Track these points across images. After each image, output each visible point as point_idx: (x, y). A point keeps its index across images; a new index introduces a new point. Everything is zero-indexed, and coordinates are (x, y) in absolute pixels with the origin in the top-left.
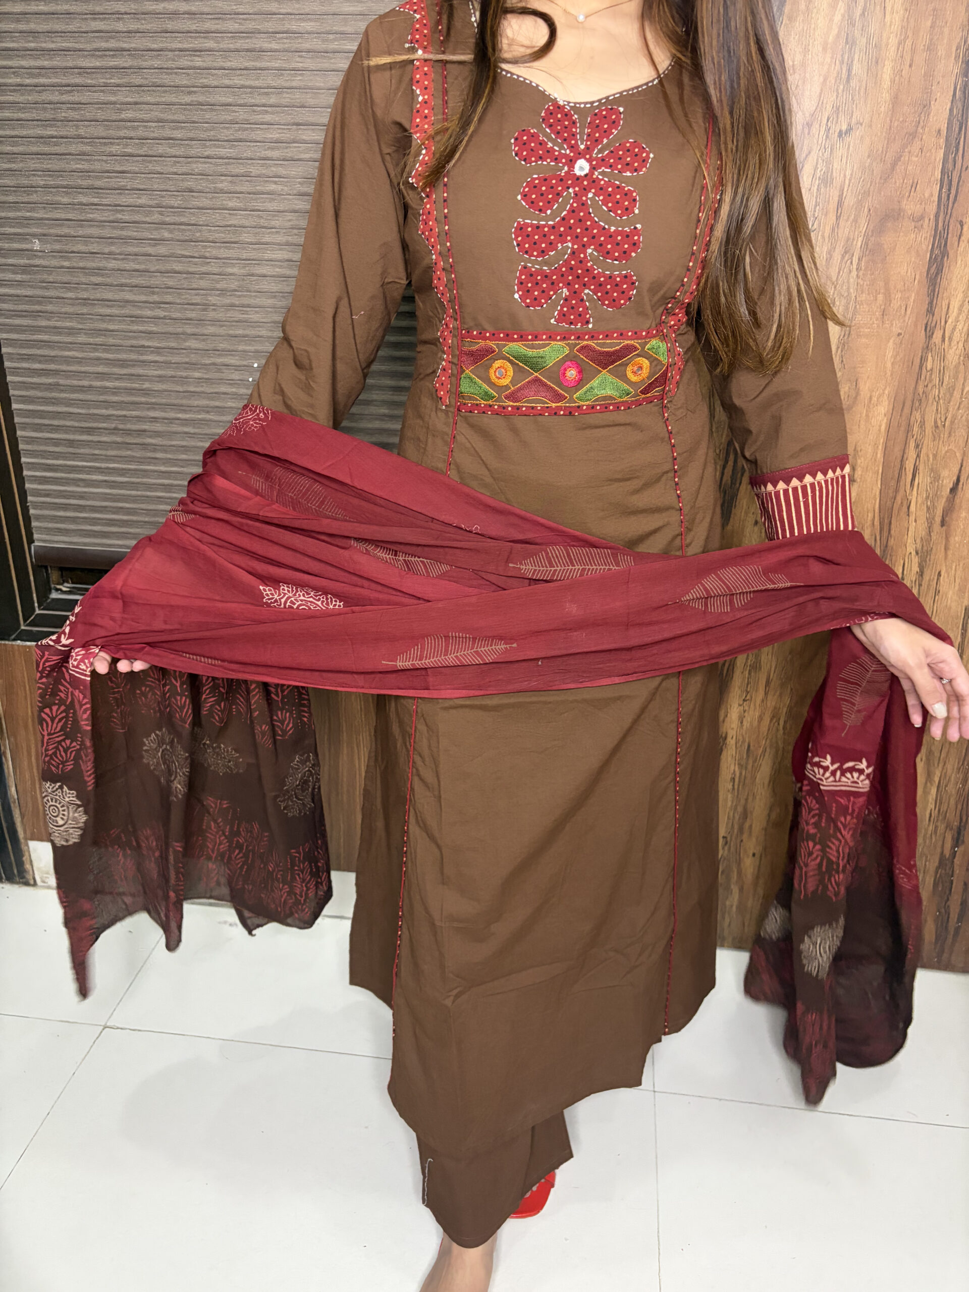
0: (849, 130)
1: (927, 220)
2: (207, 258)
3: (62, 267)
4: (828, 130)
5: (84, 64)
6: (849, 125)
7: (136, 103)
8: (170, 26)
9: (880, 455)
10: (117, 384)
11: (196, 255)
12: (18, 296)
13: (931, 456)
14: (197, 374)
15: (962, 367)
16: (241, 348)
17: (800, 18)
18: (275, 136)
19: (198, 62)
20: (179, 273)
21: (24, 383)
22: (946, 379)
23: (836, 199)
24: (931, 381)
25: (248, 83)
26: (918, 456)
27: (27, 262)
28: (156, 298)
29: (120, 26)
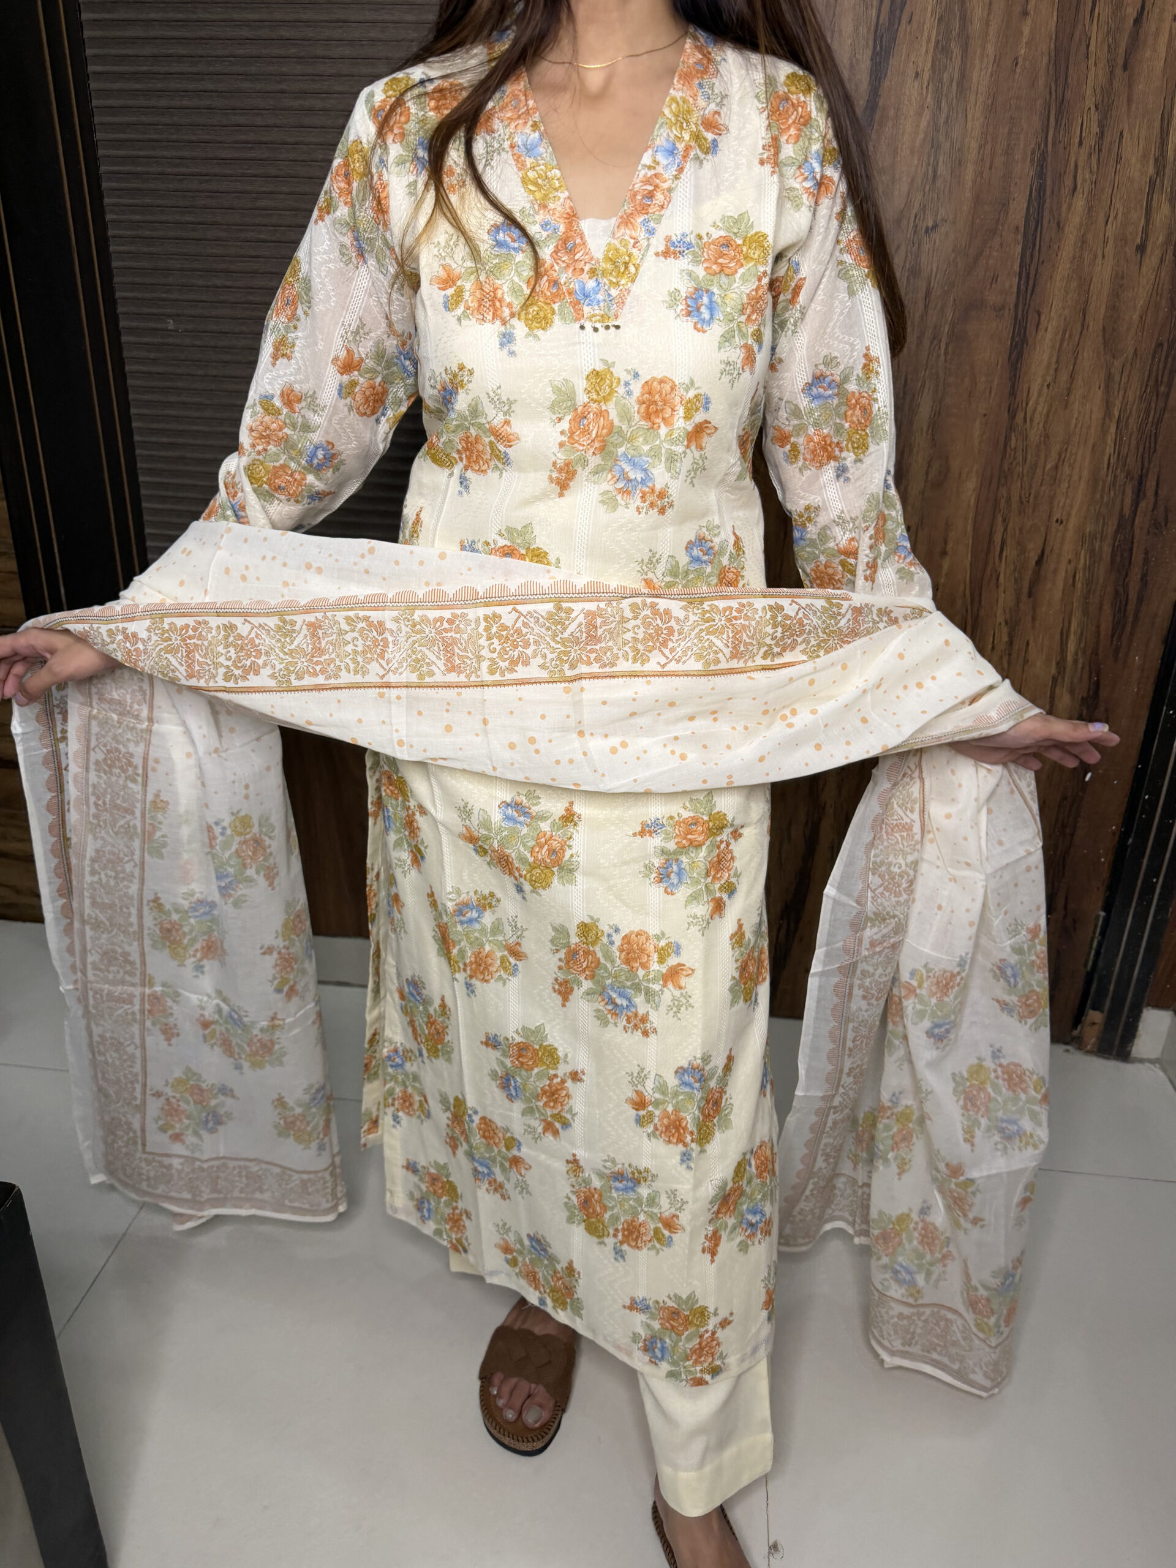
0: (935, 226)
1: (1007, 310)
3: (194, 346)
4: (916, 226)
5: (223, 155)
6: (935, 221)
7: (271, 193)
9: (970, 528)
12: (150, 373)
13: (1017, 532)
15: (1043, 447)
17: (890, 124)
21: (152, 456)
22: (1029, 457)
23: (924, 289)
24: (1015, 459)
26: (1005, 530)
27: (160, 340)
29: (259, 121)
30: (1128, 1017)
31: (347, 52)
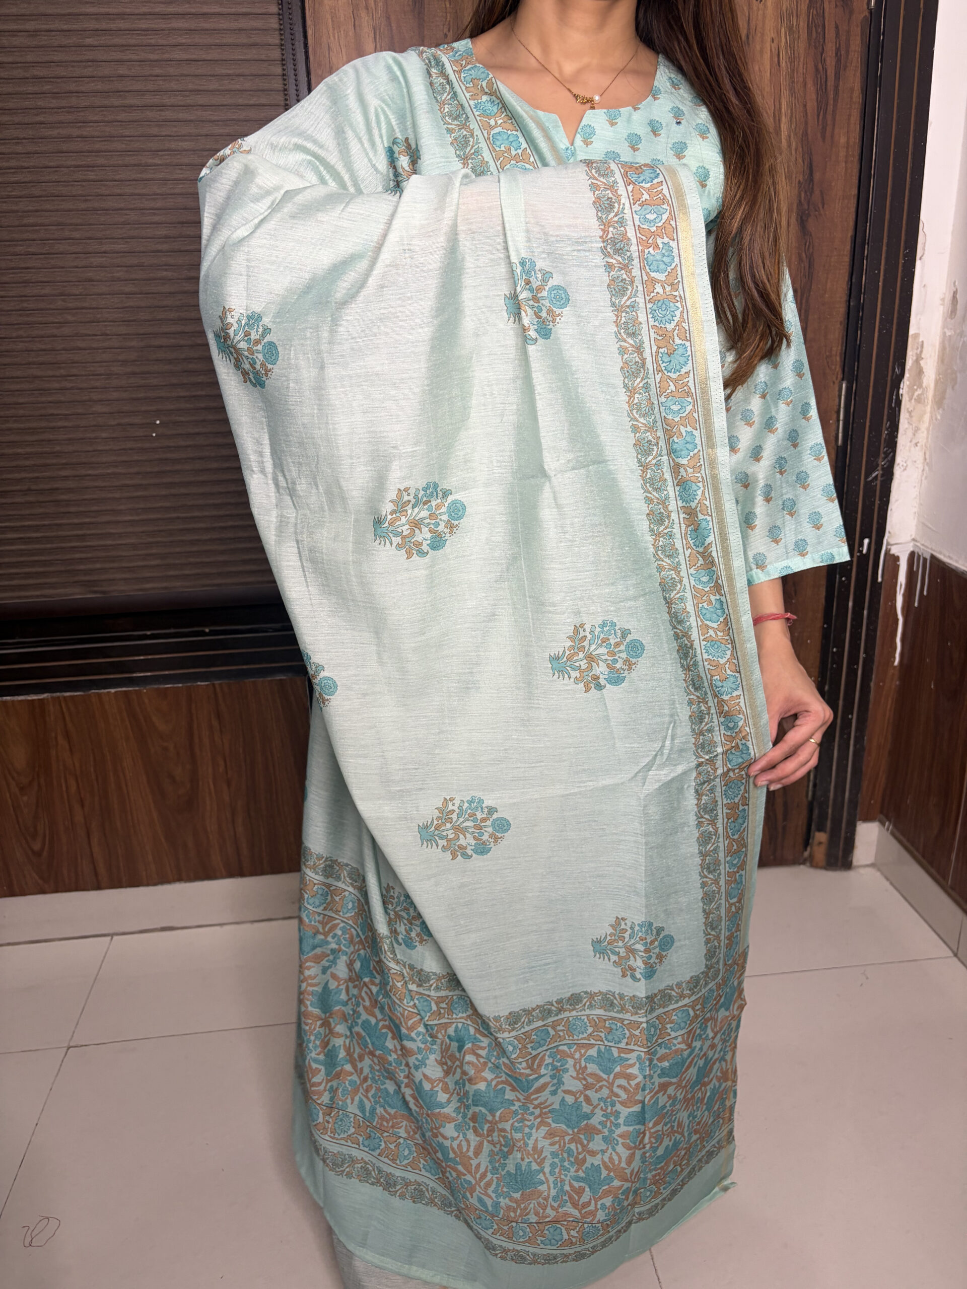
2: (107, 335)
7: (37, 211)
8: (65, 147)
10: (29, 450)
11: (99, 333)
14: (104, 435)
16: (143, 408)
18: (162, 232)
19: (91, 176)
20: (85, 349)
25: (137, 191)
28: (63, 372)
29: (19, 149)
30: (846, 833)
31: (99, 86)
